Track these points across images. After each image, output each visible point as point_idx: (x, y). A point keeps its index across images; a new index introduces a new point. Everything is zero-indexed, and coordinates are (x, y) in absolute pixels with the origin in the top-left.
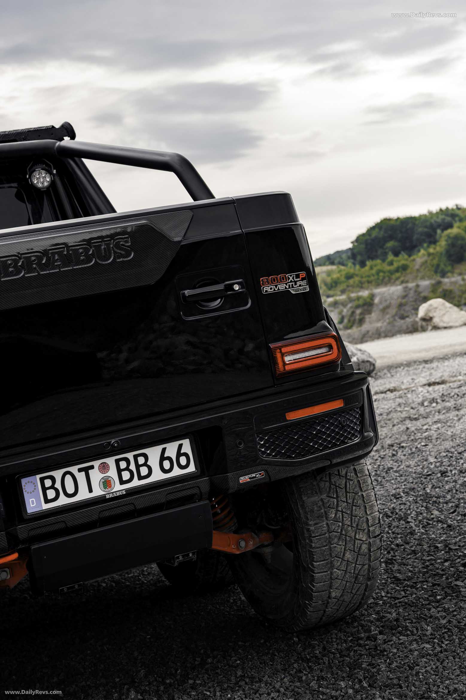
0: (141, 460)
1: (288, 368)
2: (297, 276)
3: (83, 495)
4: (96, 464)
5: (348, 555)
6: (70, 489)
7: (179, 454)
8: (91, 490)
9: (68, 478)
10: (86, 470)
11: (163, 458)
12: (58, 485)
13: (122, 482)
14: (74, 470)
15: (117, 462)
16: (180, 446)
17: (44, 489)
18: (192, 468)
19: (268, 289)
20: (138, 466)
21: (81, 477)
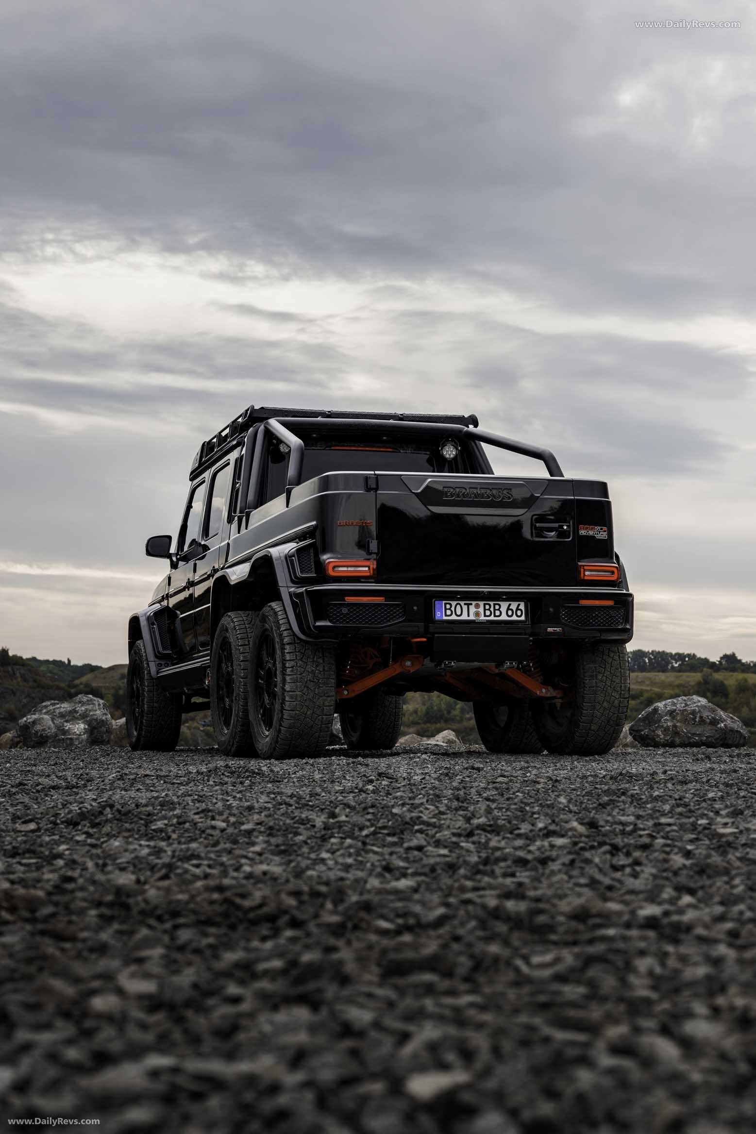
0: (497, 607)
1: (586, 578)
2: (601, 529)
3: (464, 617)
4: (474, 603)
5: (605, 704)
6: (459, 613)
7: (517, 609)
8: (469, 616)
9: (458, 607)
10: (468, 605)
11: (508, 609)
12: (453, 609)
13: (485, 616)
14: (462, 603)
15: (485, 605)
16: (519, 605)
17: (446, 609)
18: (523, 618)
19: (582, 532)
20: (495, 610)
21: (465, 608)
